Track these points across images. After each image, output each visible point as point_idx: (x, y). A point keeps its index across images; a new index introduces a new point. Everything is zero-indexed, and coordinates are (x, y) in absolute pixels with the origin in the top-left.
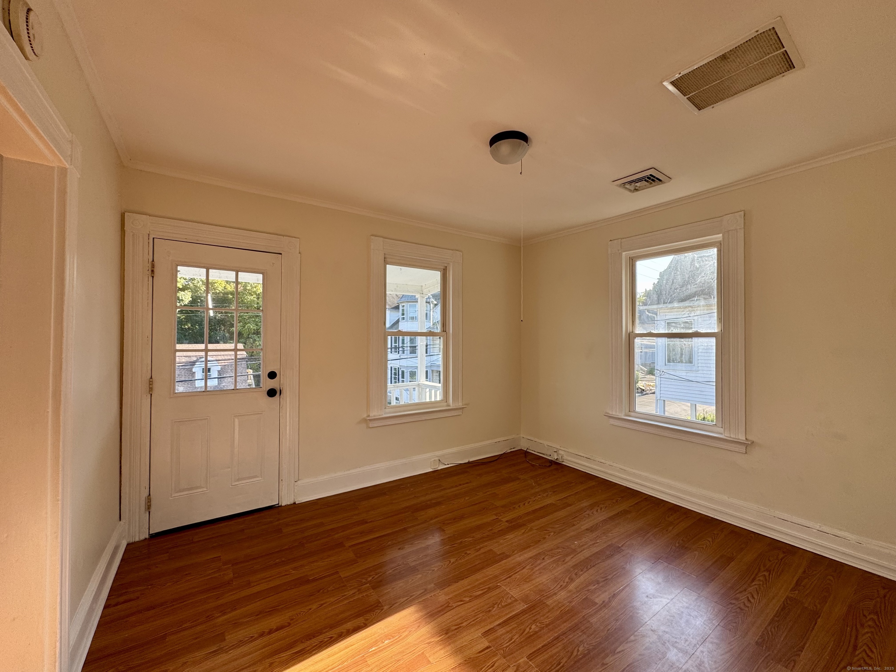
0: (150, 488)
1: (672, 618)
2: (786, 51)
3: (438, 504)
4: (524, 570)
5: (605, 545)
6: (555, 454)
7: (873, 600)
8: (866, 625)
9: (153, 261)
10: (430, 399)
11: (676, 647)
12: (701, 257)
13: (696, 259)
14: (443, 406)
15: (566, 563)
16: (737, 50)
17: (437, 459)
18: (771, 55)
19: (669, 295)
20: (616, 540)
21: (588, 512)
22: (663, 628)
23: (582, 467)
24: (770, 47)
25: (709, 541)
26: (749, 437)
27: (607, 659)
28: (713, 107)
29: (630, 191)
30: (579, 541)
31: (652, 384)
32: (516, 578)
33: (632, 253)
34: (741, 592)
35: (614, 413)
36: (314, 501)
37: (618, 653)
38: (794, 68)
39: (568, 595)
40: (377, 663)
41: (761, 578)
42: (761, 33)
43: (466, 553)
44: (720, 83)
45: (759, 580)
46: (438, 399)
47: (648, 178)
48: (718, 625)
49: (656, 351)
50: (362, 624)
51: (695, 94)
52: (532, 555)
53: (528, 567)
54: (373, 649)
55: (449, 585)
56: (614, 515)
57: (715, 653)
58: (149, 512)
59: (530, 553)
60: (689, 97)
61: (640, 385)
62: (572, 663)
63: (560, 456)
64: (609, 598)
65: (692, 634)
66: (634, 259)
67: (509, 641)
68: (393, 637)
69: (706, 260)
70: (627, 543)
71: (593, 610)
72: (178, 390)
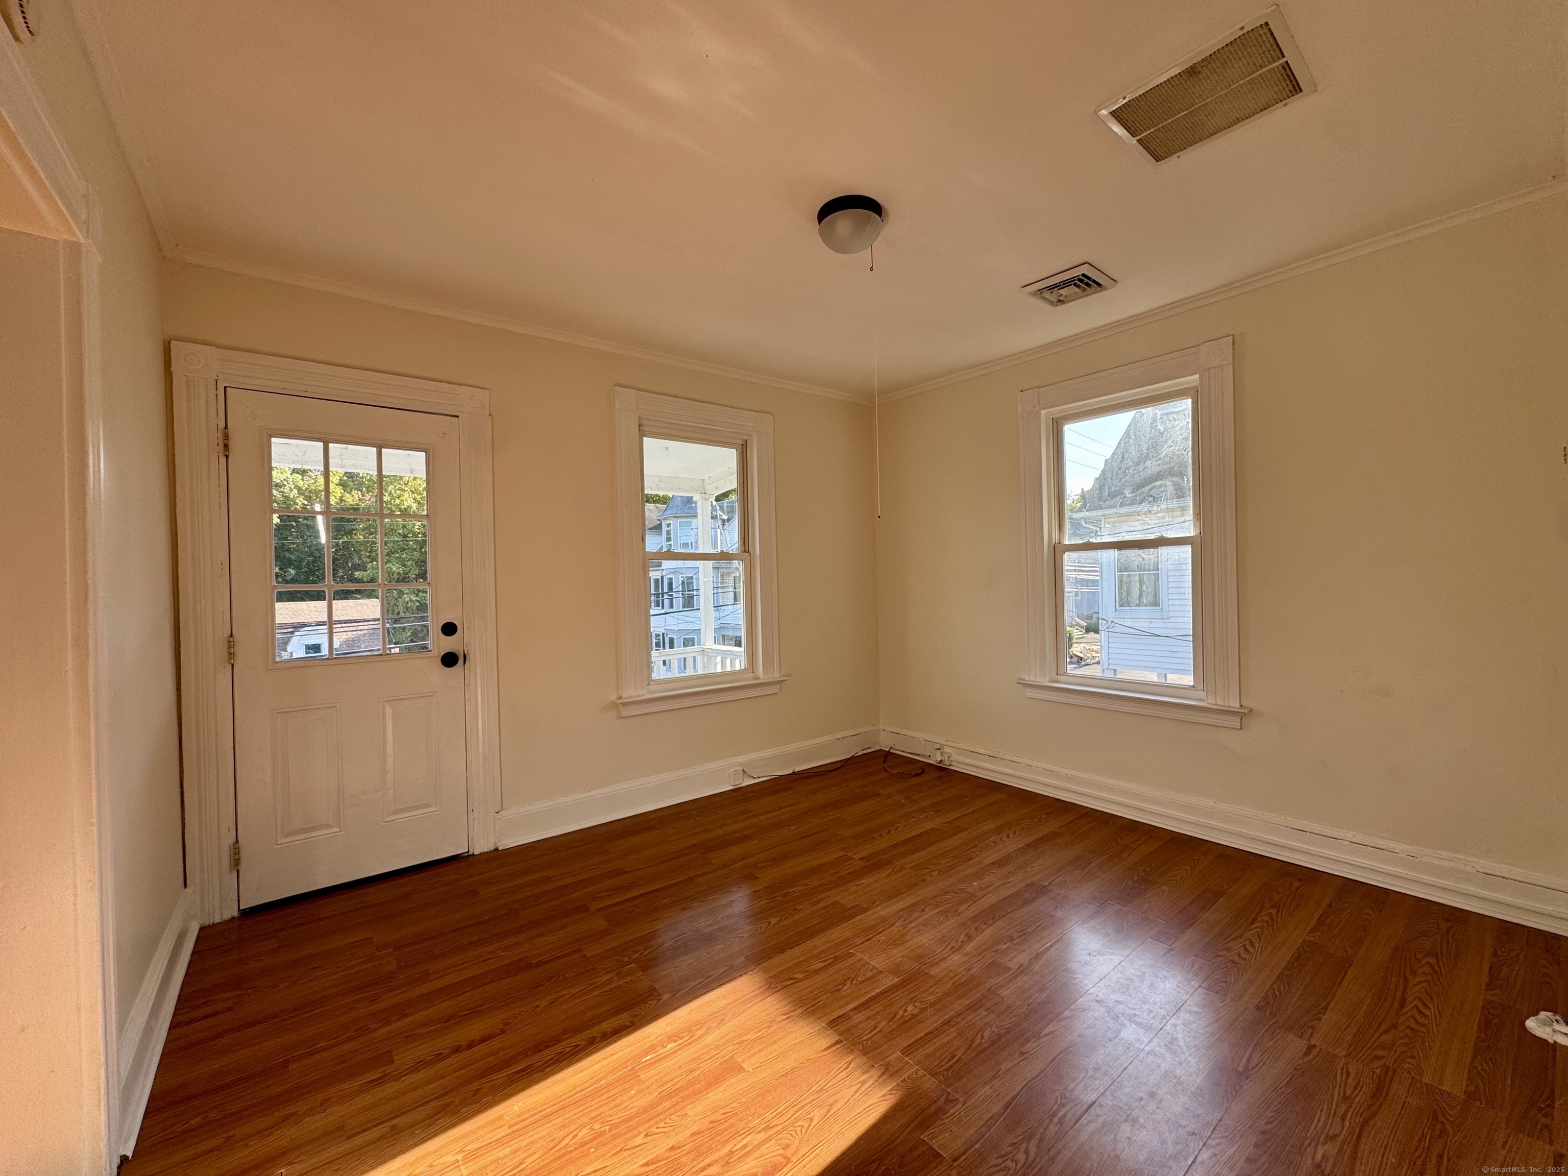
0: (237, 829)
1: (1128, 982)
2: (1287, 62)
3: (746, 838)
4: (893, 928)
5: (1022, 885)
6: (938, 754)
7: (1431, 937)
8: (1419, 971)
9: (226, 428)
10: (722, 669)
11: (1135, 1022)
12: (1167, 414)
13: (1159, 417)
14: (746, 680)
15: (960, 914)
16: (1213, 59)
17: (740, 768)
18: (1264, 70)
19: (1116, 479)
20: (1039, 876)
21: (993, 838)
22: (1114, 997)
23: (982, 772)
24: (1263, 56)
25: (1186, 870)
26: (1245, 704)
27: (1029, 1044)
28: (1179, 157)
29: (1051, 303)
30: (981, 882)
31: (1095, 648)
32: (879, 941)
33: (1057, 411)
34: (1235, 939)
35: (1032, 678)
36: (530, 845)
37: (1044, 1036)
38: (1301, 91)
39: (965, 959)
40: (658, 1077)
41: (1266, 918)
42: (1248, 32)
43: (795, 910)
44: (1189, 115)
45: (1263, 921)
46: (737, 668)
47: (1080, 280)
48: (1200, 986)
49: (1100, 591)
50: (628, 1023)
51: (1149, 134)
52: (903, 907)
53: (897, 924)
54: (649, 1057)
55: (770, 958)
56: (1036, 841)
57: (1195, 1025)
58: (238, 871)
59: (902, 903)
60: (1140, 139)
61: (1076, 649)
62: (973, 1054)
63: (946, 757)
64: (1030, 960)
65: (1160, 1002)
66: (1060, 421)
67: (872, 1031)
68: (681, 1038)
69: (1175, 420)
70: (1057, 880)
71: (1005, 978)
72: (280, 656)
